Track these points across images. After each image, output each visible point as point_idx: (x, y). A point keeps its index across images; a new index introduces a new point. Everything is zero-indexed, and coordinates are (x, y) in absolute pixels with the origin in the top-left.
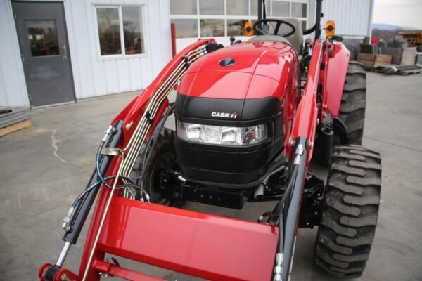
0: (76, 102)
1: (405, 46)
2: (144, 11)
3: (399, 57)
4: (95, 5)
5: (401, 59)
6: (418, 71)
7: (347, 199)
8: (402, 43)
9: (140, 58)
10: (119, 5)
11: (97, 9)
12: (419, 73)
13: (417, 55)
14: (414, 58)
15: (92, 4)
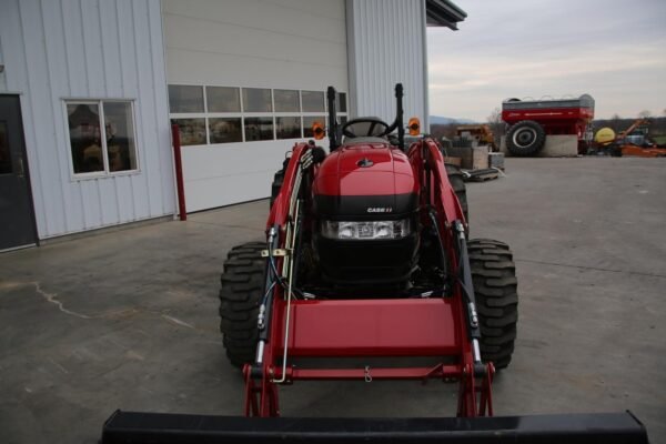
0: (38, 245)
1: (474, 144)
2: (135, 108)
3: (469, 159)
4: (66, 100)
5: (472, 162)
6: (495, 175)
7: (489, 282)
8: (470, 142)
9: (130, 176)
10: (99, 101)
11: (68, 106)
12: (496, 178)
13: (490, 157)
14: (486, 160)
15: (61, 99)
